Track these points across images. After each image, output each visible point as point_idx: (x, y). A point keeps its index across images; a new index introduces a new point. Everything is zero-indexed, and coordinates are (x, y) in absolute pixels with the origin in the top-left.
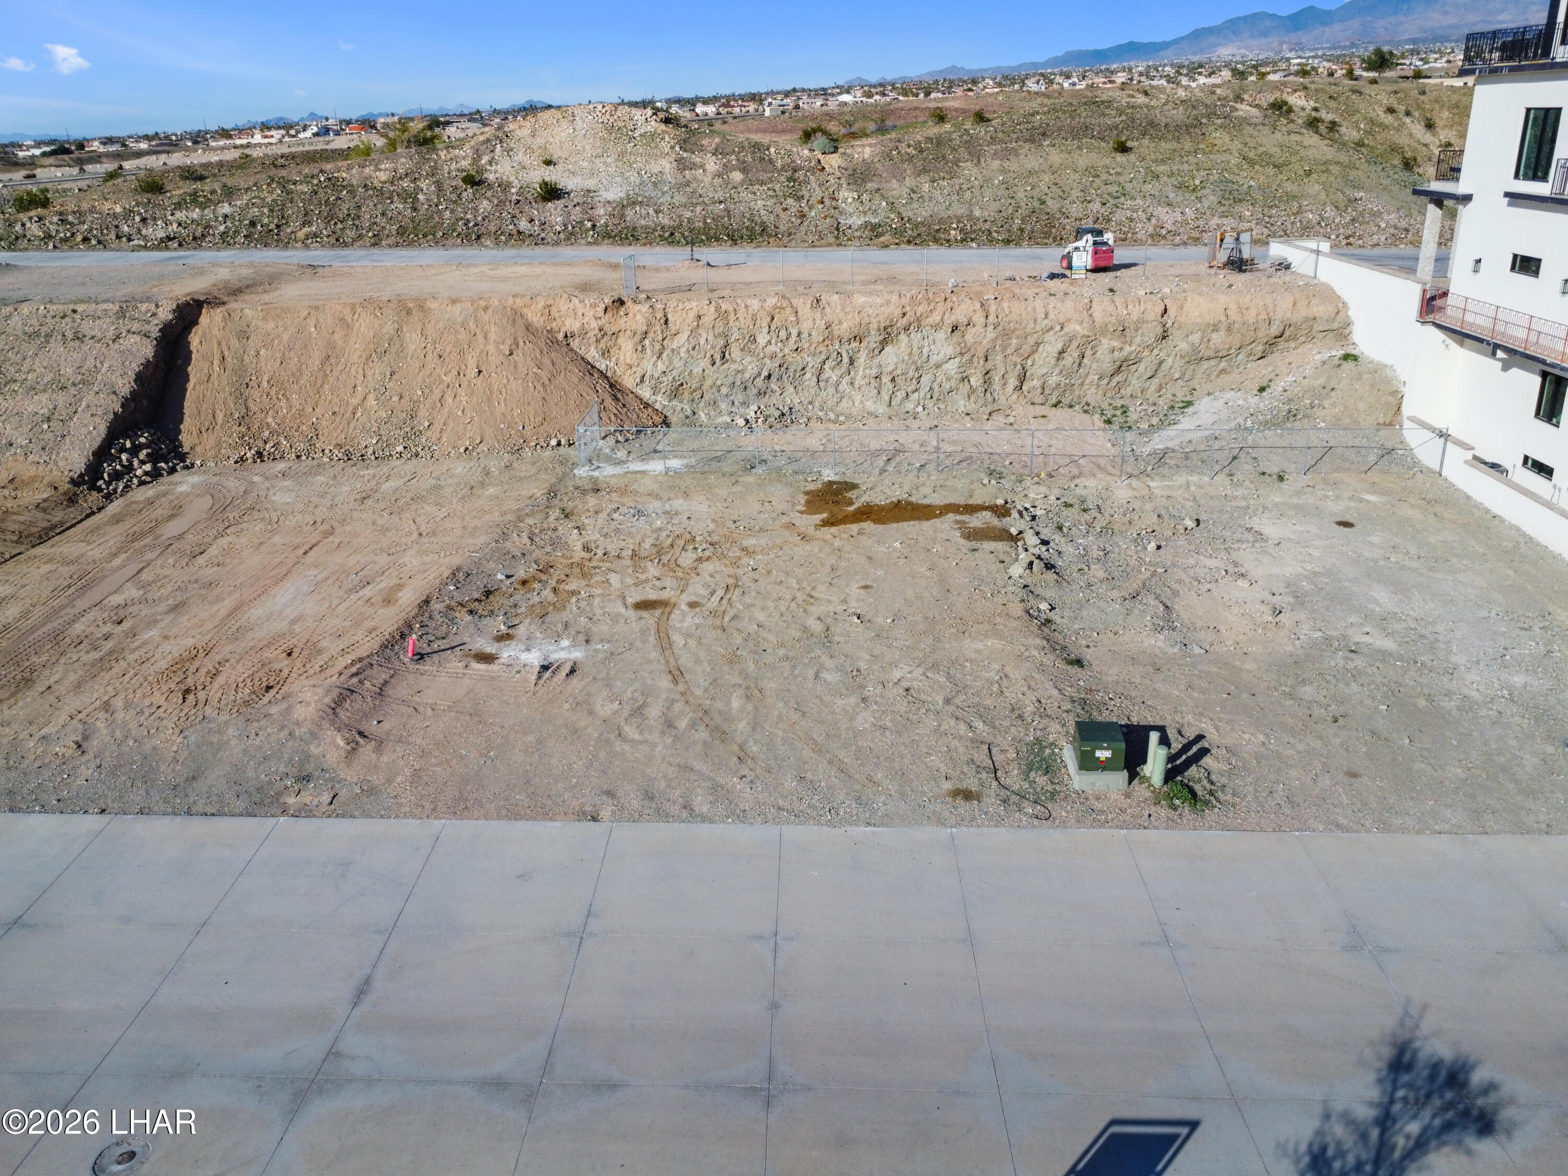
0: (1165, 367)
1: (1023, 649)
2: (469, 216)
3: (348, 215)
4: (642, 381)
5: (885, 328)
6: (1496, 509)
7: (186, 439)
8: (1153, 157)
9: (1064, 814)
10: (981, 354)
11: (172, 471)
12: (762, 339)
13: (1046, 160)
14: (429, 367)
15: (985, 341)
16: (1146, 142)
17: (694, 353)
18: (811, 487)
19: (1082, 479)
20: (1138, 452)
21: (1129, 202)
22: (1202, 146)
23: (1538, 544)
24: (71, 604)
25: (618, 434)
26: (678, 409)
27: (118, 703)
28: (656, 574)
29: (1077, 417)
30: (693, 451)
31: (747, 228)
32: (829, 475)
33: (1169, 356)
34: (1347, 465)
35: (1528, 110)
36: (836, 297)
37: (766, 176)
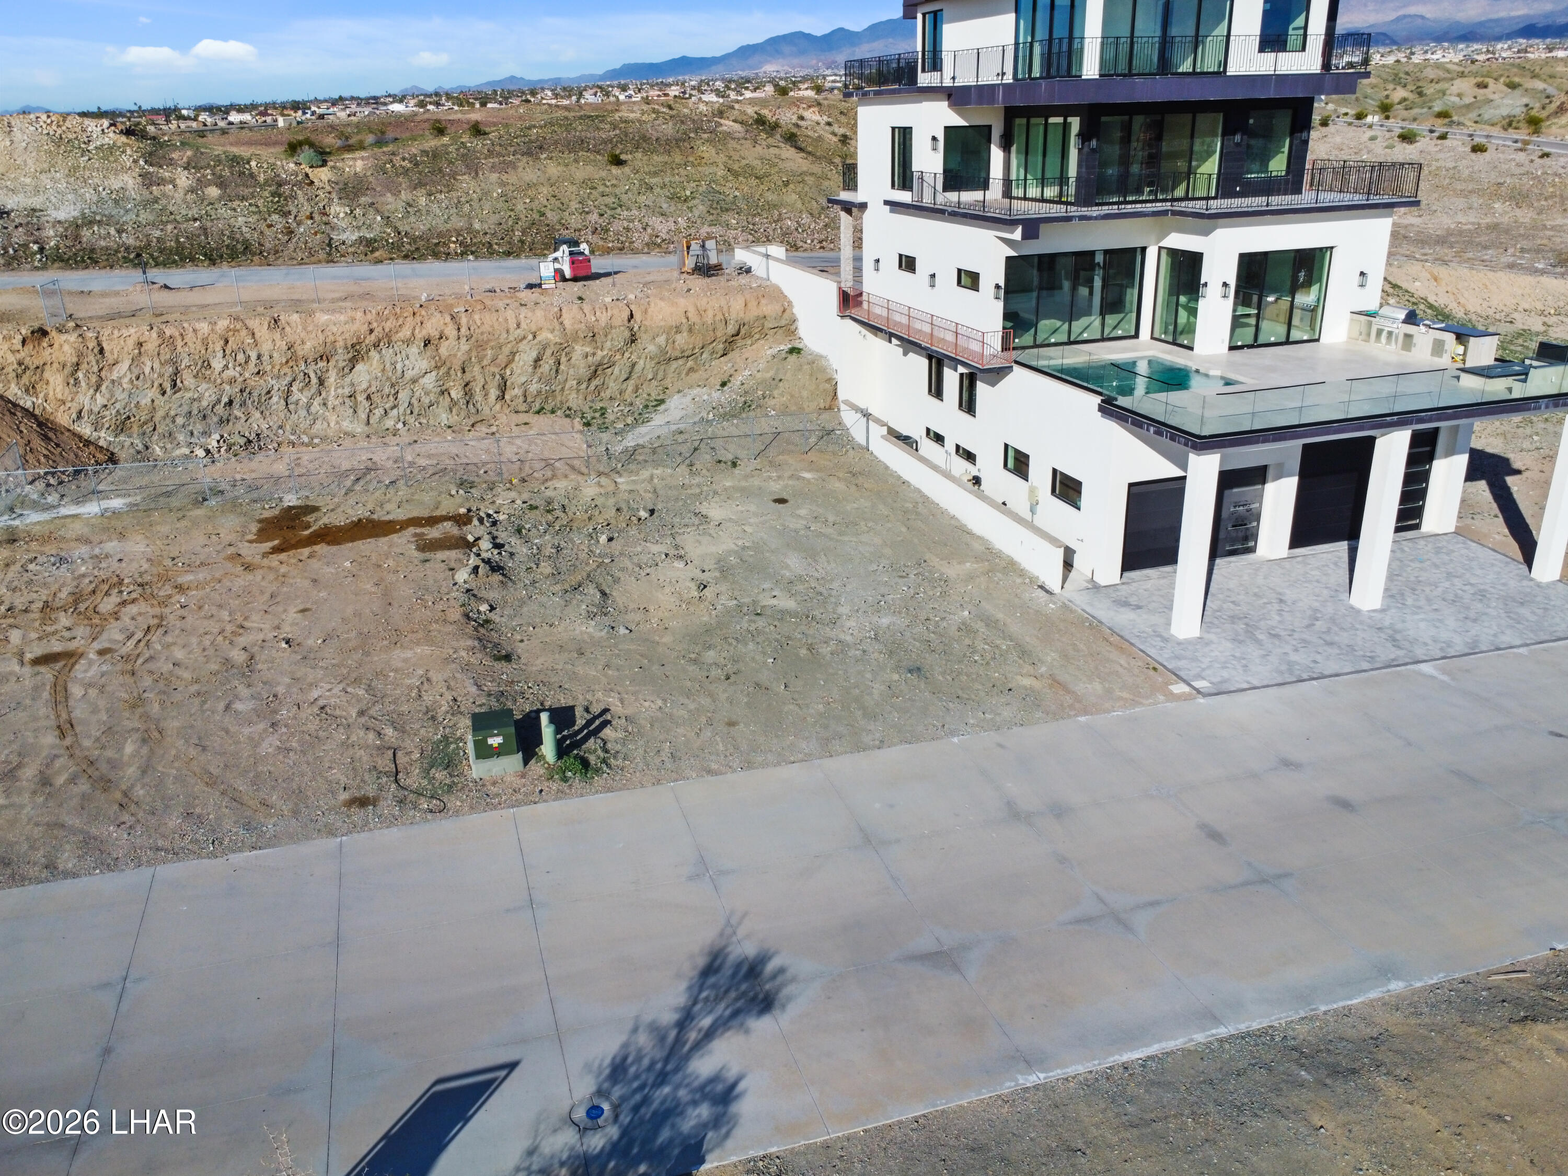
0: (638, 368)
1: (451, 652)
4: (79, 417)
5: (353, 346)
6: (906, 476)
8: (647, 170)
9: (458, 803)
10: (457, 365)
12: (217, 364)
13: (545, 173)
15: (459, 354)
16: (639, 155)
17: (140, 383)
18: (267, 514)
19: (554, 482)
20: (611, 452)
21: (626, 213)
22: (691, 159)
23: (933, 502)
25: (49, 477)
26: (127, 444)
28: (68, 624)
29: (559, 422)
30: (140, 488)
31: (228, 246)
32: (291, 500)
33: (640, 358)
34: (791, 447)
35: (893, 129)
36: (295, 317)
37: (247, 191)
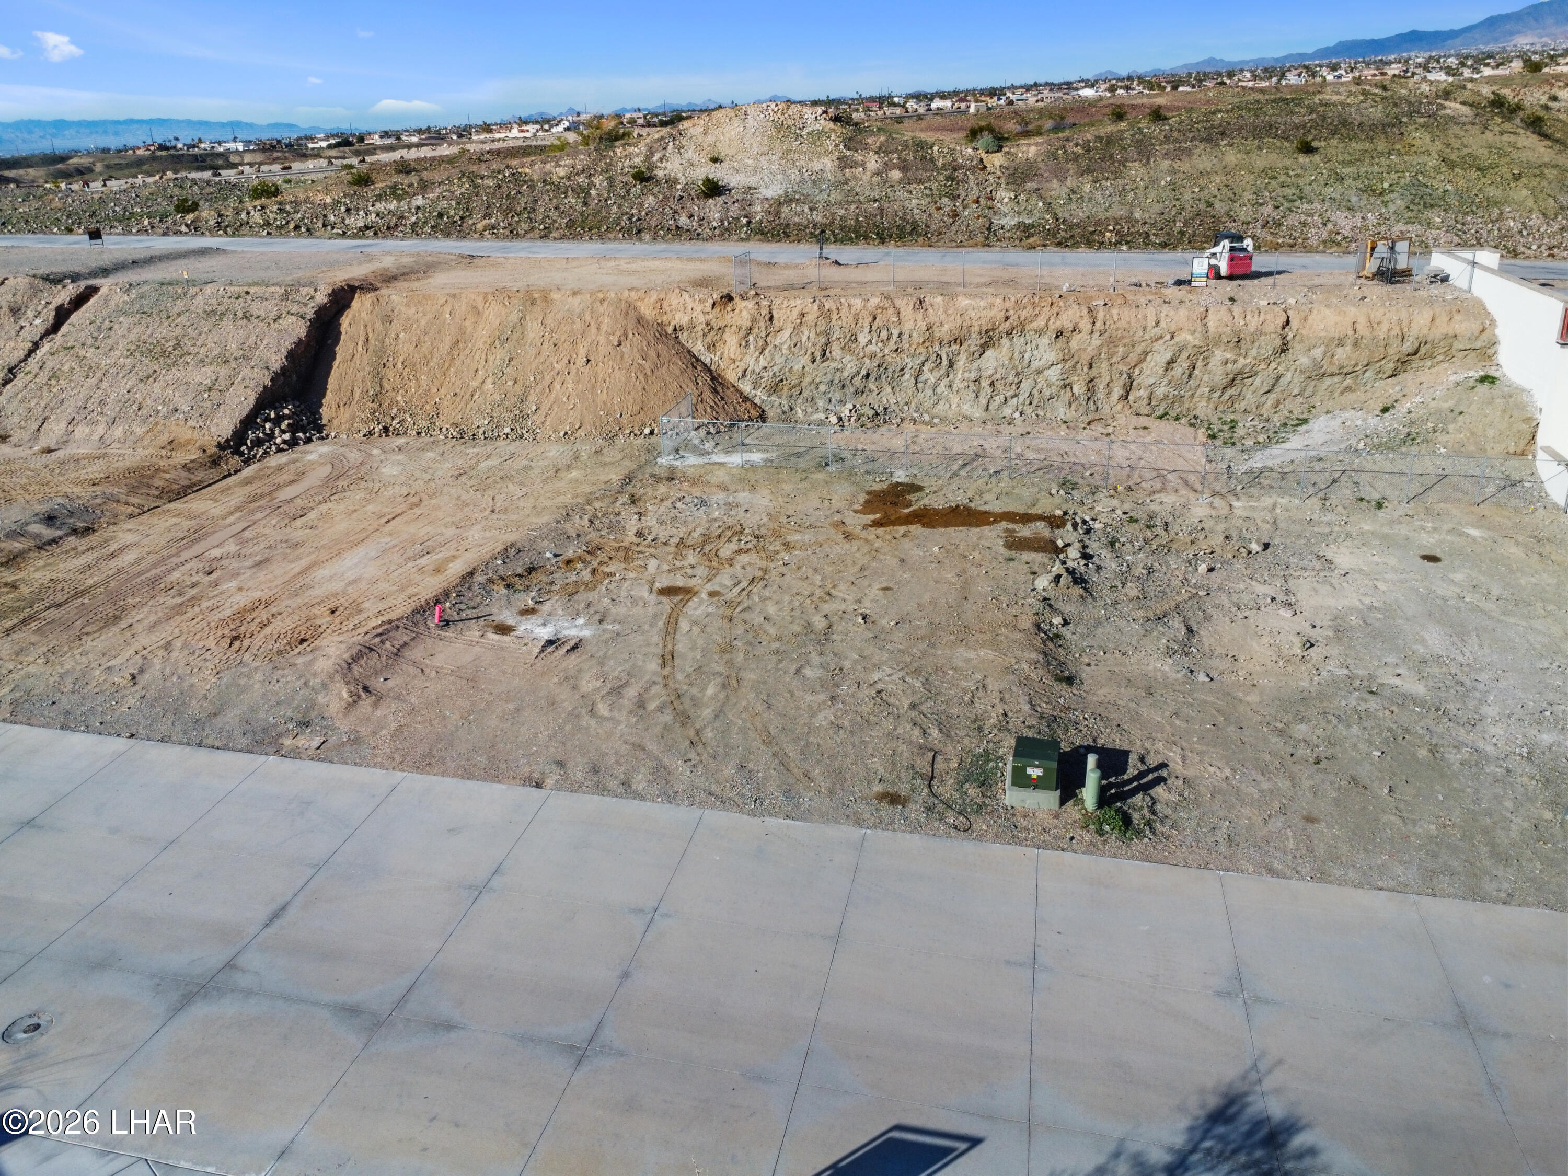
0: (1283, 381)
1: (1014, 661)
2: (634, 211)
3: (525, 209)
4: (744, 375)
5: (987, 331)
8: (1340, 158)
9: (984, 827)
10: (1085, 359)
11: (309, 441)
12: (863, 339)
13: (1221, 160)
14: (545, 353)
15: (1090, 348)
16: (1334, 142)
17: (796, 350)
18: (876, 487)
19: (1162, 495)
20: (1234, 469)
21: (1305, 206)
22: (1397, 146)
25: (710, 426)
26: (776, 404)
28: (693, 563)
29: (1182, 431)
30: (778, 446)
31: (898, 226)
32: (900, 476)
33: (1288, 370)
36: (939, 299)
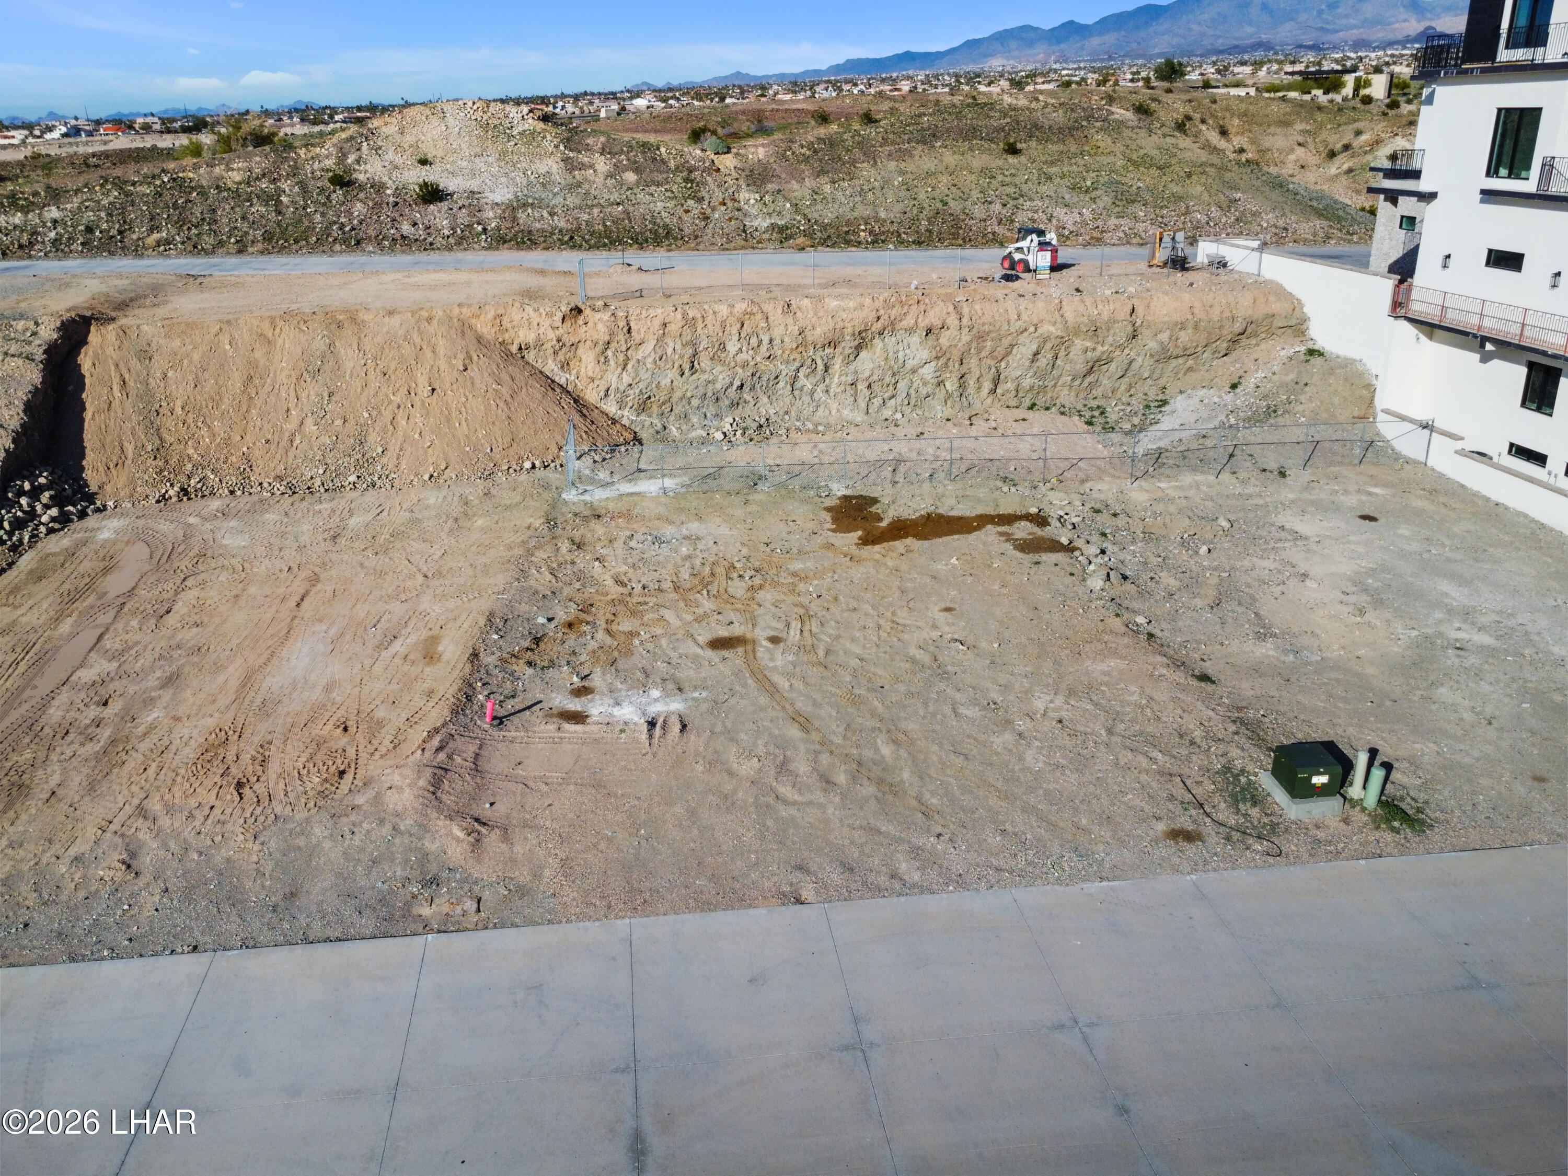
0: (1135, 366)
1: (1149, 668)
2: (343, 220)
3: (203, 219)
4: (606, 395)
5: (860, 333)
7: (92, 476)
8: (1043, 159)
9: (1293, 848)
10: (956, 357)
11: (83, 515)
12: (732, 347)
13: (941, 161)
14: (374, 385)
15: (960, 344)
16: (1033, 143)
17: (662, 364)
18: (829, 503)
19: (1092, 483)
20: (1131, 453)
21: (1028, 203)
22: (1087, 148)
24: (28, 682)
25: (593, 453)
26: (647, 424)
27: (155, 806)
28: (714, 608)
29: (1056, 419)
30: (680, 469)
31: (650, 230)
33: (1138, 355)
34: (1340, 458)
35: (1500, 110)
36: (806, 302)
37: (661, 177)
